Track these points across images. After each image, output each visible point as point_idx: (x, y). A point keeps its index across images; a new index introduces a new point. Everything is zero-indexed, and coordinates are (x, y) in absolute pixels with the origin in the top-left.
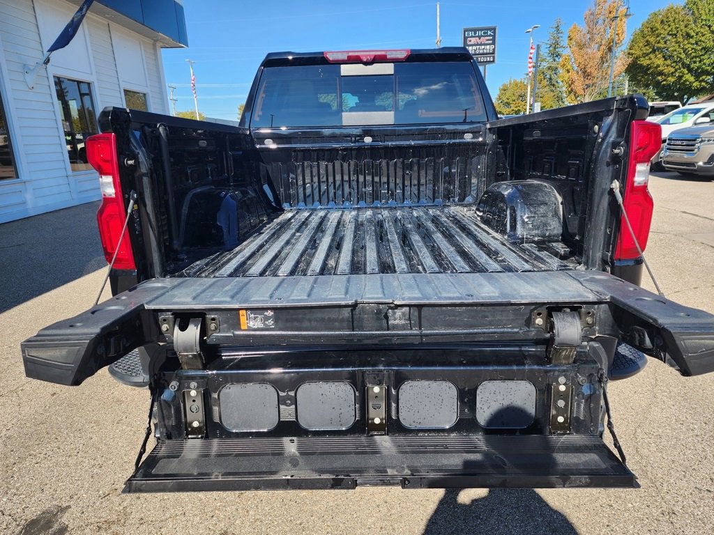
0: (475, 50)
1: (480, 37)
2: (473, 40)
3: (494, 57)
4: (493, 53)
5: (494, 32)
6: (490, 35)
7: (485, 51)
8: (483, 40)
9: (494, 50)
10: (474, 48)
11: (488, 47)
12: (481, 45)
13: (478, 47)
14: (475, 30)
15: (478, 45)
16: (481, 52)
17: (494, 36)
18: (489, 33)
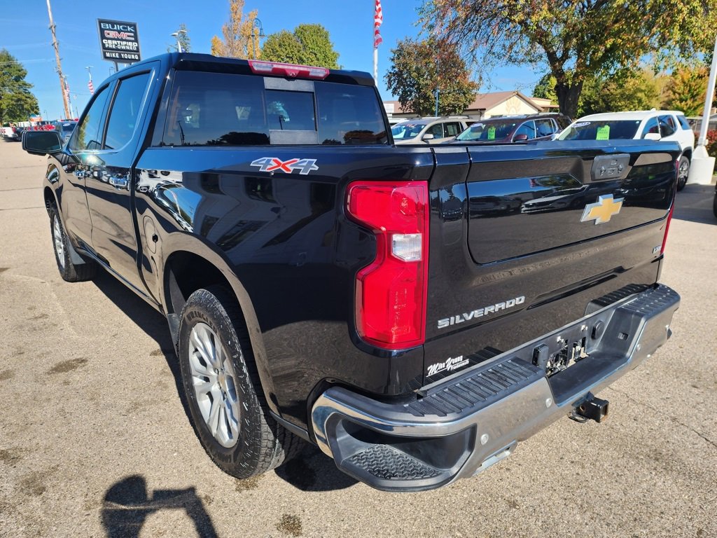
0: (116, 45)
1: (119, 32)
2: (112, 34)
3: (139, 56)
4: (138, 51)
5: (135, 29)
6: (131, 32)
7: (128, 48)
8: (124, 35)
9: (138, 48)
10: (115, 42)
11: (130, 43)
12: (122, 40)
13: (119, 42)
14: (113, 23)
15: (118, 39)
16: (123, 47)
17: (135, 33)
18: (129, 29)
